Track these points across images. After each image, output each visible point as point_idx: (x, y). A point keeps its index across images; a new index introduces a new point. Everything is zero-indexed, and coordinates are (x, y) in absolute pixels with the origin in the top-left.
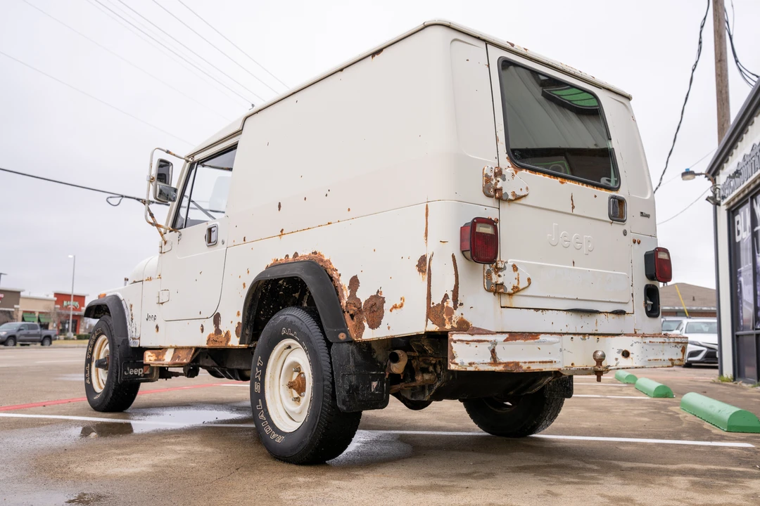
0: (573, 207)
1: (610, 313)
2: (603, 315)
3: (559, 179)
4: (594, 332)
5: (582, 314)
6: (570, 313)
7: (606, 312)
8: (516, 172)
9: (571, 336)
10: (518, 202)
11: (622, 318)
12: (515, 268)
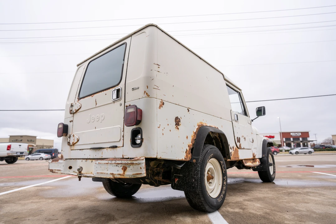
0: (96, 104)
1: (109, 148)
2: (105, 149)
3: (92, 95)
4: (101, 158)
5: (96, 150)
6: (91, 150)
7: (108, 148)
8: (78, 101)
9: (82, 160)
10: (78, 112)
11: (115, 149)
12: (74, 136)
